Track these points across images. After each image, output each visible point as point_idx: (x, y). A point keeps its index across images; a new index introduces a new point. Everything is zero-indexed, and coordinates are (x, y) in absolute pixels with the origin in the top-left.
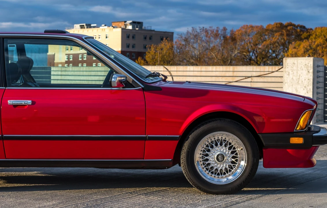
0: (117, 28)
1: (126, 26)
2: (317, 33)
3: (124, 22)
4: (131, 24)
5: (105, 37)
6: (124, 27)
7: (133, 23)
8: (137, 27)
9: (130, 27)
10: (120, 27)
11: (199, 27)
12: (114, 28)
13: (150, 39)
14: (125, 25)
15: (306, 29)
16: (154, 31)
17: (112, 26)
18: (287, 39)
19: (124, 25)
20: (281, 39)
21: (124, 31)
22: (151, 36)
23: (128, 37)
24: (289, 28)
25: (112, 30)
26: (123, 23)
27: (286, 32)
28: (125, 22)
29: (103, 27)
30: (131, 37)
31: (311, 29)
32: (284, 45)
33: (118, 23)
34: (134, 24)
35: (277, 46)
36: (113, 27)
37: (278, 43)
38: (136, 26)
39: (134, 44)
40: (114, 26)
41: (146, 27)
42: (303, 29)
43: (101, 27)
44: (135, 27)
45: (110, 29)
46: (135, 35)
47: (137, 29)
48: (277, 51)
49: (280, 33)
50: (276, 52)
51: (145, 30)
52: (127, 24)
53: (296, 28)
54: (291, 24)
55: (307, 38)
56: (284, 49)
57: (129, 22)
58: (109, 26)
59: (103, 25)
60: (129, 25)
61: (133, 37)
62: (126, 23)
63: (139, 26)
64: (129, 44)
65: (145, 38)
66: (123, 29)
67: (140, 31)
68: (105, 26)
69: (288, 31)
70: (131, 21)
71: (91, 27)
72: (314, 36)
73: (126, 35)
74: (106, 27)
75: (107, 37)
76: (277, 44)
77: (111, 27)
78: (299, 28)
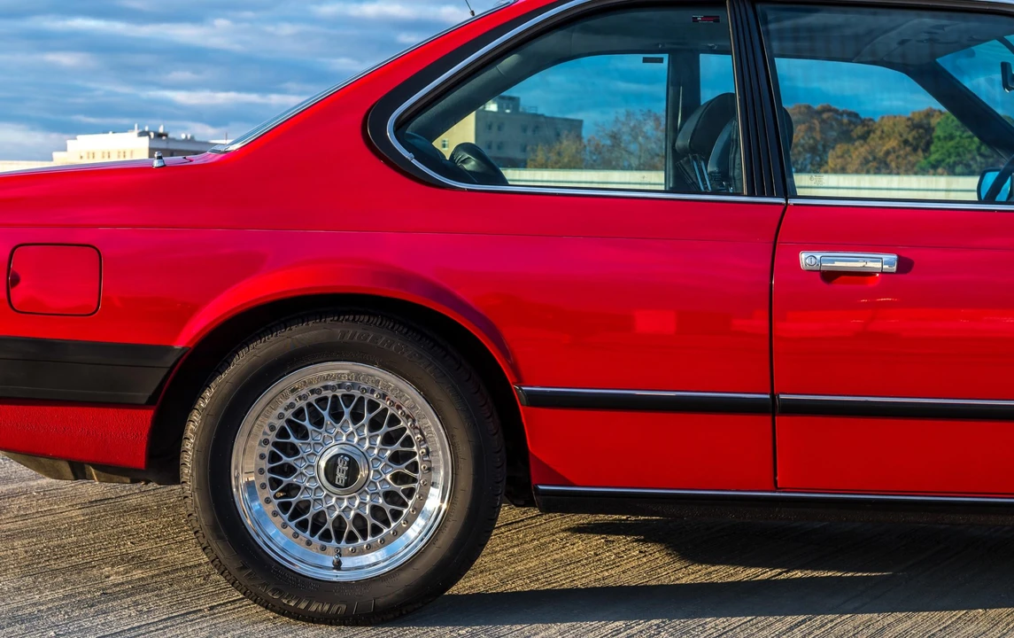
2: (885, 129)
4: (495, 100)
8: (508, 108)
9: (493, 107)
11: (641, 110)
13: (534, 132)
15: (860, 118)
16: (542, 115)
18: (822, 138)
20: (809, 138)
21: (481, 114)
22: (538, 127)
23: (490, 127)
24: (825, 116)
27: (820, 123)
30: (495, 128)
31: (871, 120)
32: (813, 150)
34: (502, 101)
35: (800, 153)
38: (505, 106)
39: (502, 143)
41: (527, 108)
42: (854, 119)
44: (502, 107)
46: (502, 123)
47: (508, 111)
48: (800, 162)
49: (807, 124)
50: (798, 164)
51: (525, 114)
53: (839, 117)
54: (828, 109)
55: (864, 137)
56: (813, 158)
60: (491, 102)
61: (500, 128)
63: (511, 106)
64: (490, 142)
67: (513, 116)
69: (823, 121)
72: (878, 133)
78: (845, 116)
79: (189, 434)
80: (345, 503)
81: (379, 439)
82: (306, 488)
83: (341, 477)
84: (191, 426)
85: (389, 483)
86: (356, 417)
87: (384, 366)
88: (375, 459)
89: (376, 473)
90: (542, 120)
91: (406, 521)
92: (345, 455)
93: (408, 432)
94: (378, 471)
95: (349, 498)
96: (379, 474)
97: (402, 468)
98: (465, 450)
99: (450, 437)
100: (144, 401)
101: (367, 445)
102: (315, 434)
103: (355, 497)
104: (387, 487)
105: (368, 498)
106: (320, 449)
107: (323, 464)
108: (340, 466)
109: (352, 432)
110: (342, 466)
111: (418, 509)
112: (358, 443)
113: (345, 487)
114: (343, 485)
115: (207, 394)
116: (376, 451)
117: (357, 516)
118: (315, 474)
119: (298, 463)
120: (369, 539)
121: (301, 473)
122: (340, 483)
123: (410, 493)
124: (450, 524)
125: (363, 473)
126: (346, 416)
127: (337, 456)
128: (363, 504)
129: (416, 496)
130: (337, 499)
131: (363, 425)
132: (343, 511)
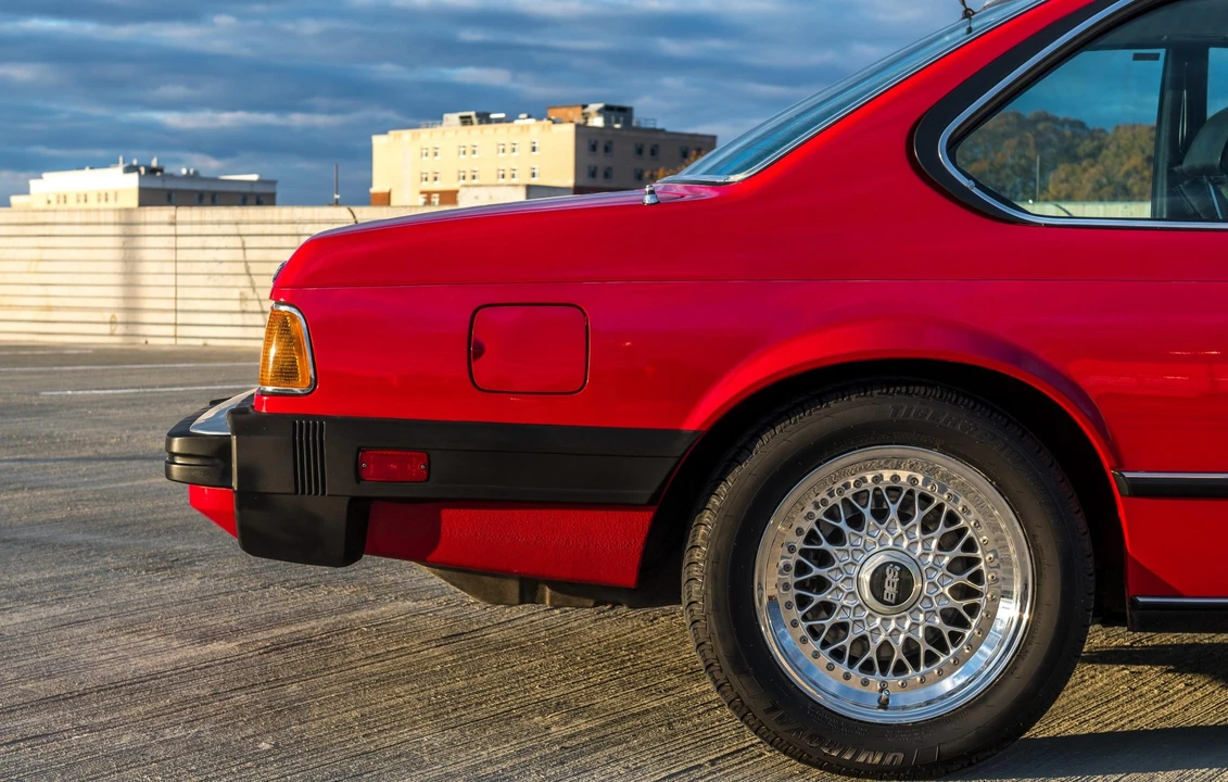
0: (561, 123)
1: (586, 116)
2: (1122, 142)
3: (580, 108)
4: (600, 112)
5: (529, 149)
6: (582, 121)
7: (608, 111)
8: (617, 122)
9: (597, 122)
10: (571, 122)
12: (554, 122)
13: (653, 152)
14: (583, 114)
15: (1087, 129)
16: (662, 131)
17: (549, 119)
19: (580, 117)
21: (582, 131)
22: (656, 146)
23: (593, 148)
24: (1041, 126)
25: (549, 128)
26: (579, 110)
27: (1034, 137)
28: (585, 107)
29: (523, 121)
30: (600, 149)
31: (1102, 131)
33: (564, 110)
34: (608, 113)
35: (1008, 176)
36: (550, 122)
37: (1012, 168)
38: (613, 118)
39: (610, 169)
40: (553, 118)
41: (642, 121)
42: (1079, 131)
43: (517, 122)
44: (611, 122)
45: (544, 126)
46: (610, 142)
47: (617, 126)
51: (638, 129)
52: (589, 113)
53: (1059, 128)
54: (1047, 118)
55: (1094, 155)
57: (593, 107)
58: (539, 118)
59: (524, 116)
60: (594, 114)
61: (607, 149)
62: (586, 110)
63: (621, 119)
64: (596, 168)
65: (640, 151)
66: (578, 126)
67: (625, 133)
68: (529, 117)
69: (1038, 134)
70: (601, 105)
71: (489, 121)
72: (1113, 148)
73: (588, 142)
74: (532, 121)
75: (534, 149)
76: (1009, 171)
77: (546, 122)
78: (1067, 126)
79: (699, 540)
80: (893, 625)
81: (935, 542)
82: (843, 607)
83: (890, 590)
84: (702, 530)
85: (947, 599)
86: (905, 517)
87: (946, 450)
88: (931, 568)
89: (931, 586)
90: (662, 136)
91: (969, 645)
92: (895, 564)
93: (969, 532)
94: (933, 583)
95: (898, 618)
96: (936, 589)
97: (963, 579)
98: (1051, 555)
99: (1031, 538)
100: (644, 501)
101: (919, 550)
102: (853, 538)
103: (905, 617)
104: (946, 604)
105: (921, 617)
106: (860, 557)
107: (866, 577)
108: (889, 577)
109: (901, 535)
110: (892, 577)
111: (984, 630)
112: (908, 548)
113: (896, 604)
114: (893, 601)
115: (723, 489)
116: (930, 558)
117: (908, 641)
118: (855, 589)
119: (833, 574)
120: (923, 669)
121: (837, 588)
122: (889, 600)
123: (973, 610)
124: (1032, 648)
125: (917, 586)
126: (893, 515)
127: (884, 565)
128: (915, 625)
129: (981, 614)
130: (883, 619)
131: (915, 525)
132: (890, 635)
